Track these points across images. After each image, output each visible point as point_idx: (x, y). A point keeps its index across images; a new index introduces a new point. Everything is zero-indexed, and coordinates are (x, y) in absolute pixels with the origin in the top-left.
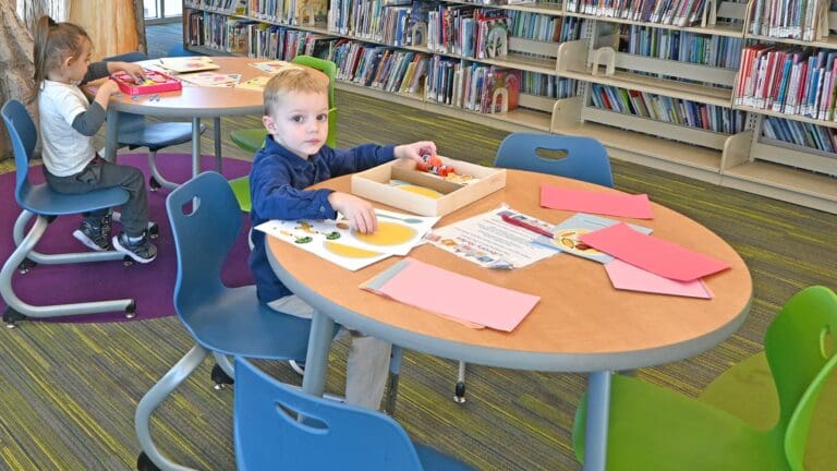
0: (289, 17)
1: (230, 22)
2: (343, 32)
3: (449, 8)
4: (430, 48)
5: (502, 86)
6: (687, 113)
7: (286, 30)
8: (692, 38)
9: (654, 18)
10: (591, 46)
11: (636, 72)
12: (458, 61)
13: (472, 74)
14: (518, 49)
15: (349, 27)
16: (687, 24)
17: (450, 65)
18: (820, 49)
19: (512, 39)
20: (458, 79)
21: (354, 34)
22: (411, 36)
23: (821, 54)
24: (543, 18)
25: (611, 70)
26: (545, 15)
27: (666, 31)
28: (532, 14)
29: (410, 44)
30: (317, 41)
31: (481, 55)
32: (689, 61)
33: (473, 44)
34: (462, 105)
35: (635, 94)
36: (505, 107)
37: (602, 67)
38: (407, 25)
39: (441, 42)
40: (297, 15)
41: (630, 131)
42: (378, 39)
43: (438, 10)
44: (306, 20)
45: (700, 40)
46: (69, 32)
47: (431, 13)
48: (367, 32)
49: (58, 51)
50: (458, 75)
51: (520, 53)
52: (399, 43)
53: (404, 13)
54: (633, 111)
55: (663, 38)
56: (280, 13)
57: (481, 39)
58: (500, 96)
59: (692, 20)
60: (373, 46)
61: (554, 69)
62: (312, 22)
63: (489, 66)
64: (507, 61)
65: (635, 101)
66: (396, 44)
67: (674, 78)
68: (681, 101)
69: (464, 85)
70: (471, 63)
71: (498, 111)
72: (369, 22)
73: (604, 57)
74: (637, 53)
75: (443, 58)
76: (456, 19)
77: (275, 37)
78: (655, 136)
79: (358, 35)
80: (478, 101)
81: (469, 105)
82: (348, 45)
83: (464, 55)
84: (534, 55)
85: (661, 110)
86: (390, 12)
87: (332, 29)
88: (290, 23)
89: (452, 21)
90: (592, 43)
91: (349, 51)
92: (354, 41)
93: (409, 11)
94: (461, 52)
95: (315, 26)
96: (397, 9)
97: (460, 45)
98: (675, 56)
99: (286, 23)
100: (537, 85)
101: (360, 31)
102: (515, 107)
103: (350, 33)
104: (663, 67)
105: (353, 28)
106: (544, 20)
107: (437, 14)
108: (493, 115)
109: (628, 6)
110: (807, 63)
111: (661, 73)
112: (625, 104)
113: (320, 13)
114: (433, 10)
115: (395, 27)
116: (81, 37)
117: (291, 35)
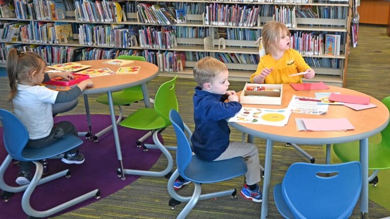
0: (52, 40)
1: (8, 46)
2: (90, 44)
3: (149, 28)
4: (142, 46)
5: (179, 59)
6: (252, 59)
7: (51, 46)
8: (249, 31)
9: (241, 25)
10: (213, 38)
11: (231, 46)
12: (157, 51)
13: (165, 56)
14: (181, 43)
15: (93, 41)
16: (253, 26)
17: (153, 53)
18: (296, 31)
19: (177, 39)
20: (159, 59)
21: (97, 44)
22: (130, 42)
23: (297, 32)
24: (189, 28)
25: (224, 47)
26: (190, 27)
27: (240, 29)
28: (184, 27)
29: (130, 46)
30: (75, 50)
31: (169, 47)
32: (250, 40)
33: (164, 42)
34: (164, 70)
35: (232, 54)
36: (182, 68)
37: (221, 46)
38: (128, 37)
39: (148, 43)
40: (57, 38)
41: (233, 69)
42: (112, 46)
43: (143, 29)
44: (63, 40)
45: (253, 31)
46: (32, 57)
47: (140, 31)
48: (105, 43)
49: (27, 68)
50: (159, 57)
51: (182, 44)
52: (125, 46)
53: (125, 32)
54: (233, 62)
55: (240, 32)
56: (46, 38)
57: (168, 40)
58: (179, 64)
59: (255, 24)
60: (108, 49)
61: (204, 49)
62: (66, 41)
63: (172, 51)
64: (178, 48)
65: (233, 58)
66: (124, 47)
67: (246, 47)
68: (250, 55)
69: (163, 61)
70: (164, 51)
71: (180, 70)
72: (105, 38)
73: (221, 42)
74: (230, 39)
75: (150, 51)
76: (153, 32)
77: (44, 51)
78: (243, 70)
79: (99, 45)
80: (171, 67)
81: (167, 70)
82: (94, 50)
83: (161, 48)
84: (188, 44)
85: (243, 59)
86: (117, 32)
87: (82, 43)
88: (54, 43)
89: (152, 33)
90: (213, 37)
91: (95, 53)
92: (97, 48)
93: (127, 31)
94: (159, 47)
95: (69, 43)
96: (121, 30)
97: (157, 44)
98: (245, 39)
99: (51, 43)
100: (191, 56)
101: (100, 42)
102: (185, 68)
103: (94, 44)
104: (241, 43)
105: (96, 42)
106: (190, 29)
107: (143, 31)
108: (179, 72)
109: (230, 21)
110: (294, 36)
111: (241, 45)
112: (229, 60)
113: (69, 36)
114: (140, 29)
115: (122, 39)
116: (39, 60)
117: (55, 49)
